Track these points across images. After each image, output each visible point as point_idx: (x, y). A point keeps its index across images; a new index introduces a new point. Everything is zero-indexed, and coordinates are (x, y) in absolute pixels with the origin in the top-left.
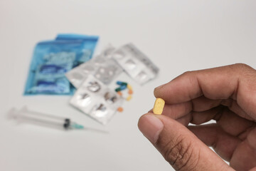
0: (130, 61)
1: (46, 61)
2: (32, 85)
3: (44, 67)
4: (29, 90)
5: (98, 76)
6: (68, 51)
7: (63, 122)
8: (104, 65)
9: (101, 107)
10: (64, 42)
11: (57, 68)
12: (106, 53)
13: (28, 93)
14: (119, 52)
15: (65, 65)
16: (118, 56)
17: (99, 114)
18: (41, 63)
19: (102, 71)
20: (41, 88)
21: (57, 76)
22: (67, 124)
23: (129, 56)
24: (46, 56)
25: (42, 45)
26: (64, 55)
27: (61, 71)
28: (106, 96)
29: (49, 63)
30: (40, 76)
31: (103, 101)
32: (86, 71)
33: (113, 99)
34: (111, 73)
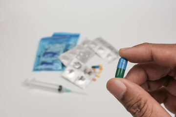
0: (101, 48)
1: (47, 49)
2: (38, 65)
3: (45, 54)
4: (36, 68)
5: (79, 57)
6: (61, 43)
7: (58, 88)
8: (83, 51)
9: (82, 78)
10: (58, 38)
11: (54, 54)
12: (84, 43)
13: (36, 70)
14: (93, 43)
15: (59, 52)
16: (92, 46)
17: (81, 83)
18: (44, 51)
19: (82, 54)
20: (44, 66)
21: (54, 59)
22: (60, 89)
23: (100, 45)
24: (47, 47)
25: (44, 40)
26: (58, 46)
27: (56, 56)
28: (85, 71)
29: (48, 51)
30: (43, 59)
31: (83, 74)
32: (71, 55)
33: (90, 73)
34: (87, 56)
